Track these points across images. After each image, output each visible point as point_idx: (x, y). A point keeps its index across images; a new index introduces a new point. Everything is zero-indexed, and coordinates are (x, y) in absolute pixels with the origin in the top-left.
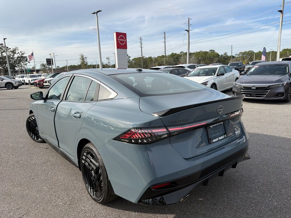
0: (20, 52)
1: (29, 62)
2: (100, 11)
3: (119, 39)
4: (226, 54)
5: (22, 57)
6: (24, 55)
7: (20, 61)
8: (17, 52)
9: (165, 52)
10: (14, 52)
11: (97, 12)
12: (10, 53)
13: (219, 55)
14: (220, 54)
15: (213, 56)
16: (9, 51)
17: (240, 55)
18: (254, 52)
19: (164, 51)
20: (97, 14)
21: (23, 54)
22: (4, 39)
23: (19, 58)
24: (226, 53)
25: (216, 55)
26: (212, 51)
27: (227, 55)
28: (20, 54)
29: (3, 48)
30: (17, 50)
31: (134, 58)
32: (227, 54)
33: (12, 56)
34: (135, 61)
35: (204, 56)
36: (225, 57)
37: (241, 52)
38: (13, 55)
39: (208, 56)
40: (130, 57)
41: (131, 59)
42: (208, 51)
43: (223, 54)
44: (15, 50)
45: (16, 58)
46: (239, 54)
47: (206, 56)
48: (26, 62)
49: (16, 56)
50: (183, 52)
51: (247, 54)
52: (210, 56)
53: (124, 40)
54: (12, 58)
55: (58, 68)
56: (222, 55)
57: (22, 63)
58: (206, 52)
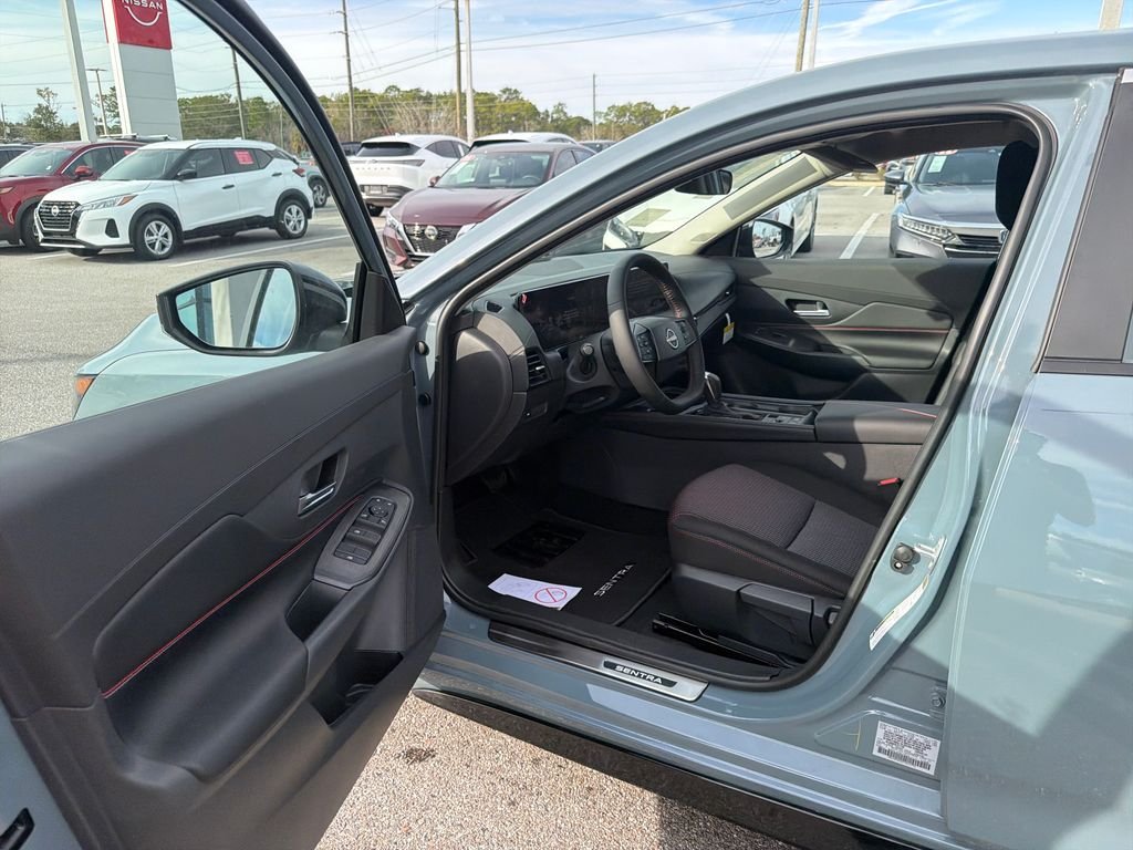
4: (562, 111)
9: (350, 77)
13: (538, 113)
14: (541, 109)
15: (515, 115)
17: (609, 117)
18: (656, 108)
19: (346, 74)
24: (560, 104)
25: (527, 110)
26: (512, 93)
27: (565, 114)
32: (565, 110)
35: (484, 110)
36: (557, 119)
37: (613, 107)
39: (497, 110)
42: (497, 92)
43: (551, 111)
46: (607, 114)
47: (491, 113)
50: (399, 90)
51: (632, 113)
52: (508, 111)
56: (547, 111)
58: (486, 94)
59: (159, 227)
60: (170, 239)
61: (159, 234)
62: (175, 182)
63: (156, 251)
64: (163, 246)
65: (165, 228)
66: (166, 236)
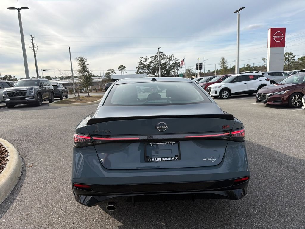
0: (174, 59)
1: (181, 68)
2: (242, 8)
3: (275, 36)
5: (176, 62)
6: (178, 62)
7: (174, 66)
8: (172, 59)
10: (170, 59)
11: (240, 10)
12: (167, 60)
16: (167, 58)
20: (239, 13)
21: (177, 60)
22: (159, 48)
23: (173, 65)
28: (175, 60)
29: (162, 56)
30: (173, 57)
31: (301, 57)
33: (168, 63)
34: (302, 60)
38: (170, 62)
40: (294, 56)
41: (296, 58)
44: (171, 57)
45: (171, 65)
48: (179, 68)
49: (171, 62)
53: (281, 37)
54: (168, 64)
55: (209, 72)
57: (175, 69)
59: (226, 92)
60: (228, 95)
61: (225, 94)
62: (232, 83)
63: (224, 97)
64: (226, 96)
65: (227, 93)
66: (227, 94)
